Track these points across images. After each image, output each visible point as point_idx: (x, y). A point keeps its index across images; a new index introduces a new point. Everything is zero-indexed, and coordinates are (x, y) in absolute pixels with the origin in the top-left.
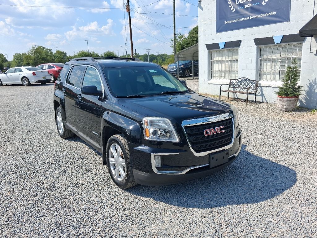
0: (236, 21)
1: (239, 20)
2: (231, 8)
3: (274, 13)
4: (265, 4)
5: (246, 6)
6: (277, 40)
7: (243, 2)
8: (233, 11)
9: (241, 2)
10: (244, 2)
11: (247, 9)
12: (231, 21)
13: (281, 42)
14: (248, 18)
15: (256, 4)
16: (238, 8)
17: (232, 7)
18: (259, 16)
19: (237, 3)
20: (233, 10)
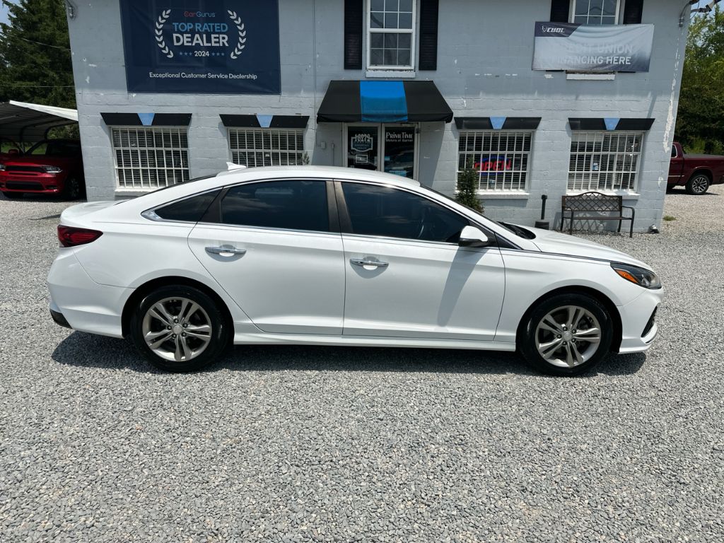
0: (178, 76)
1: (184, 75)
2: (164, 49)
3: (254, 77)
4: (235, 57)
5: (197, 54)
6: (265, 122)
7: (190, 44)
8: (169, 56)
9: (186, 44)
10: (194, 44)
11: (200, 59)
12: (166, 75)
13: (271, 126)
14: (203, 76)
15: (218, 54)
16: (181, 54)
17: (165, 47)
18: (226, 76)
19: (176, 44)
20: (169, 53)
